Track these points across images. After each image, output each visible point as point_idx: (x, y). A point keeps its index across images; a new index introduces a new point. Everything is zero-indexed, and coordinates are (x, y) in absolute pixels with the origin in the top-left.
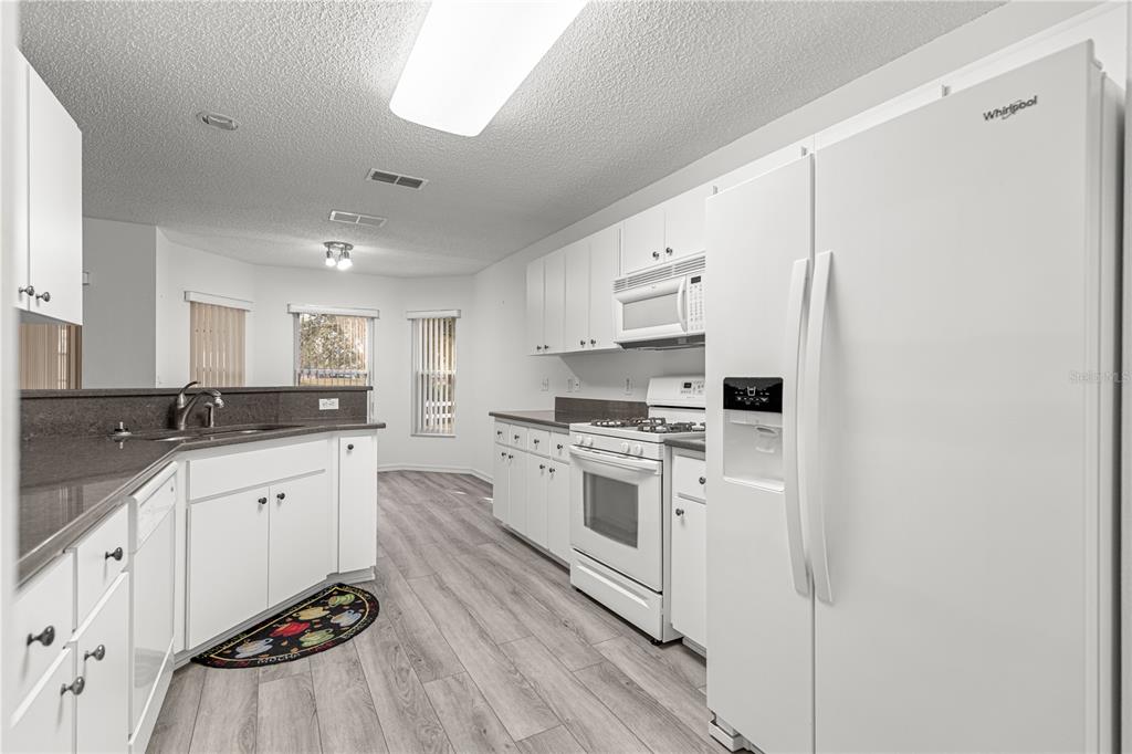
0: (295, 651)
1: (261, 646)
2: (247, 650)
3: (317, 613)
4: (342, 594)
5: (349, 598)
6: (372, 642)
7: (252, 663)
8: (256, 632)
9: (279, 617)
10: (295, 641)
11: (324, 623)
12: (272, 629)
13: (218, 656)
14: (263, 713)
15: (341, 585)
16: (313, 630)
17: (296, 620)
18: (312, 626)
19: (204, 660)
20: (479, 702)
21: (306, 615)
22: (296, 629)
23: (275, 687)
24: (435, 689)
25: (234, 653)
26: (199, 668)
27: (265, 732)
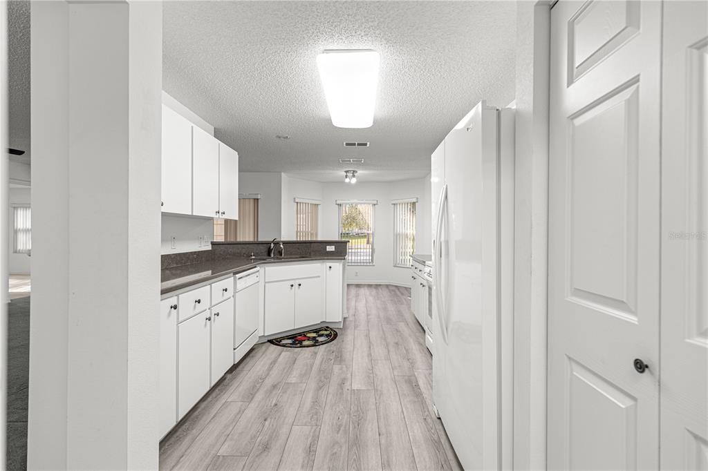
0: (299, 345)
1: (290, 341)
2: (284, 342)
3: (314, 335)
4: (326, 330)
5: (328, 332)
6: (326, 348)
7: (284, 346)
8: (289, 338)
9: (300, 334)
10: (301, 342)
11: (314, 338)
12: (296, 337)
13: (275, 341)
14: (279, 360)
15: (327, 327)
16: (308, 340)
17: (305, 336)
18: (309, 339)
19: (271, 342)
20: (349, 376)
21: (309, 335)
22: (303, 338)
23: (286, 354)
24: (336, 368)
25: (281, 341)
26: (269, 343)
27: (277, 365)
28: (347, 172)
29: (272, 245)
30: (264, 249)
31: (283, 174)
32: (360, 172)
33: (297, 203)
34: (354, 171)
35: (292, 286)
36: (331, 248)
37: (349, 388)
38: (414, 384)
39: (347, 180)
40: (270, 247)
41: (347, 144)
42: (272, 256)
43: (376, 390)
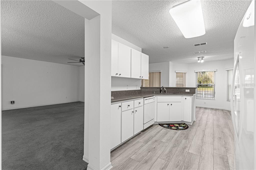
0: (170, 128)
1: (167, 126)
2: (164, 126)
3: (178, 125)
4: (184, 125)
5: (184, 126)
6: (181, 132)
7: (164, 127)
8: (167, 124)
9: (172, 124)
10: (171, 127)
11: (177, 127)
12: (170, 125)
13: (161, 125)
14: (161, 132)
15: (184, 123)
16: (175, 127)
17: (174, 125)
18: (175, 126)
19: (160, 124)
20: (189, 146)
21: (175, 125)
22: (173, 126)
23: (164, 130)
24: (184, 141)
25: (163, 125)
26: (159, 125)
27: (159, 133)
28: (199, 58)
29: (162, 89)
30: (159, 90)
31: (170, 62)
32: (206, 57)
33: (177, 73)
34: (202, 57)
35: (168, 104)
36: (188, 91)
37: (187, 151)
38: (225, 161)
39: (199, 61)
40: (161, 89)
41: (195, 45)
42: (162, 93)
43: (201, 156)
